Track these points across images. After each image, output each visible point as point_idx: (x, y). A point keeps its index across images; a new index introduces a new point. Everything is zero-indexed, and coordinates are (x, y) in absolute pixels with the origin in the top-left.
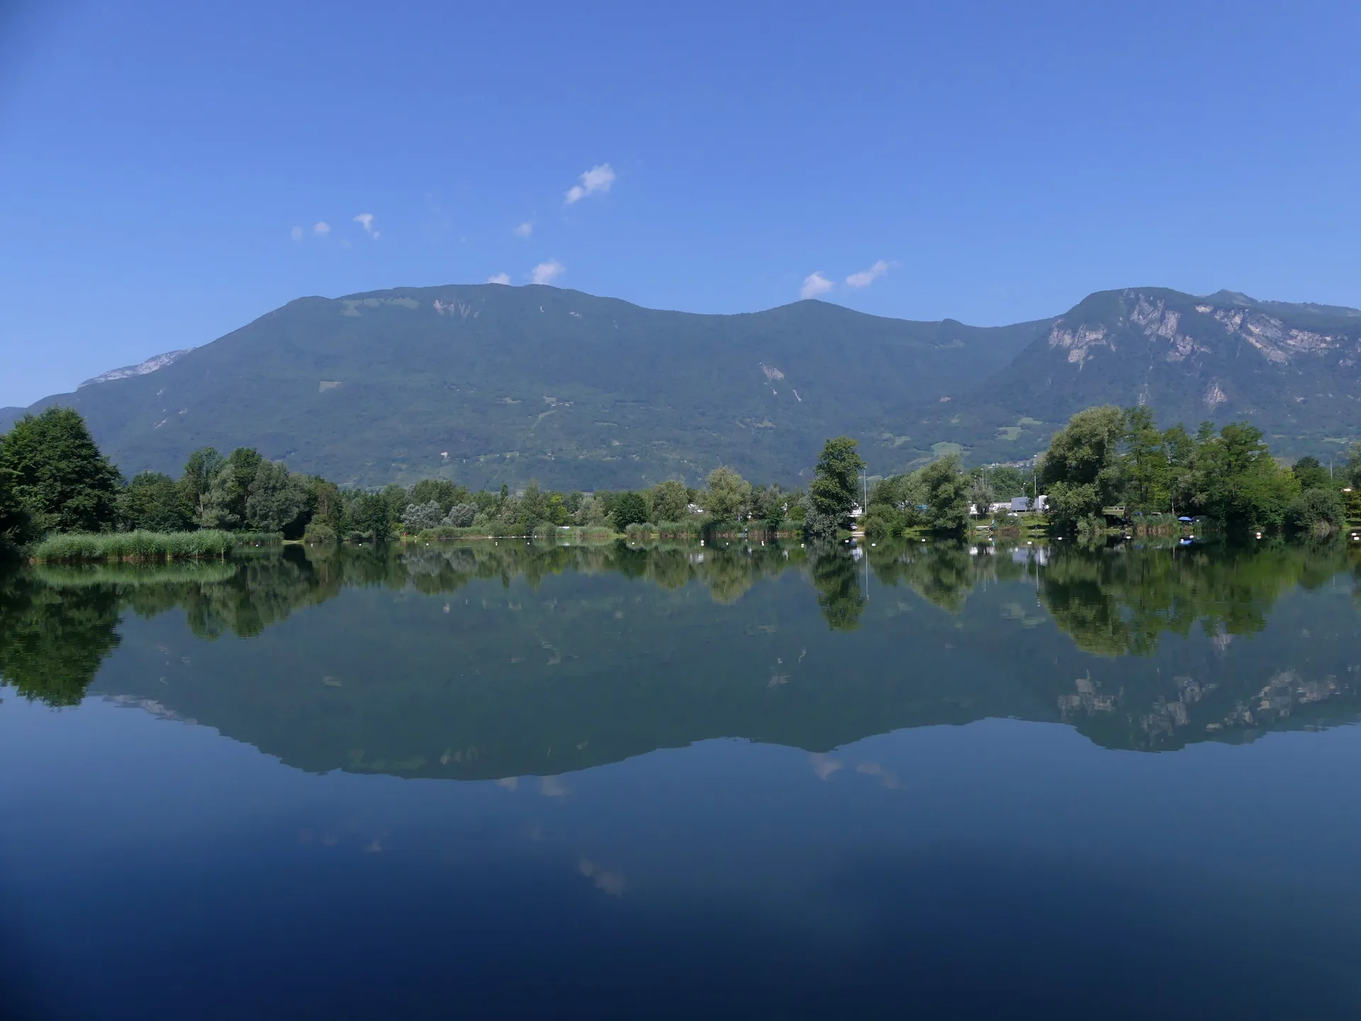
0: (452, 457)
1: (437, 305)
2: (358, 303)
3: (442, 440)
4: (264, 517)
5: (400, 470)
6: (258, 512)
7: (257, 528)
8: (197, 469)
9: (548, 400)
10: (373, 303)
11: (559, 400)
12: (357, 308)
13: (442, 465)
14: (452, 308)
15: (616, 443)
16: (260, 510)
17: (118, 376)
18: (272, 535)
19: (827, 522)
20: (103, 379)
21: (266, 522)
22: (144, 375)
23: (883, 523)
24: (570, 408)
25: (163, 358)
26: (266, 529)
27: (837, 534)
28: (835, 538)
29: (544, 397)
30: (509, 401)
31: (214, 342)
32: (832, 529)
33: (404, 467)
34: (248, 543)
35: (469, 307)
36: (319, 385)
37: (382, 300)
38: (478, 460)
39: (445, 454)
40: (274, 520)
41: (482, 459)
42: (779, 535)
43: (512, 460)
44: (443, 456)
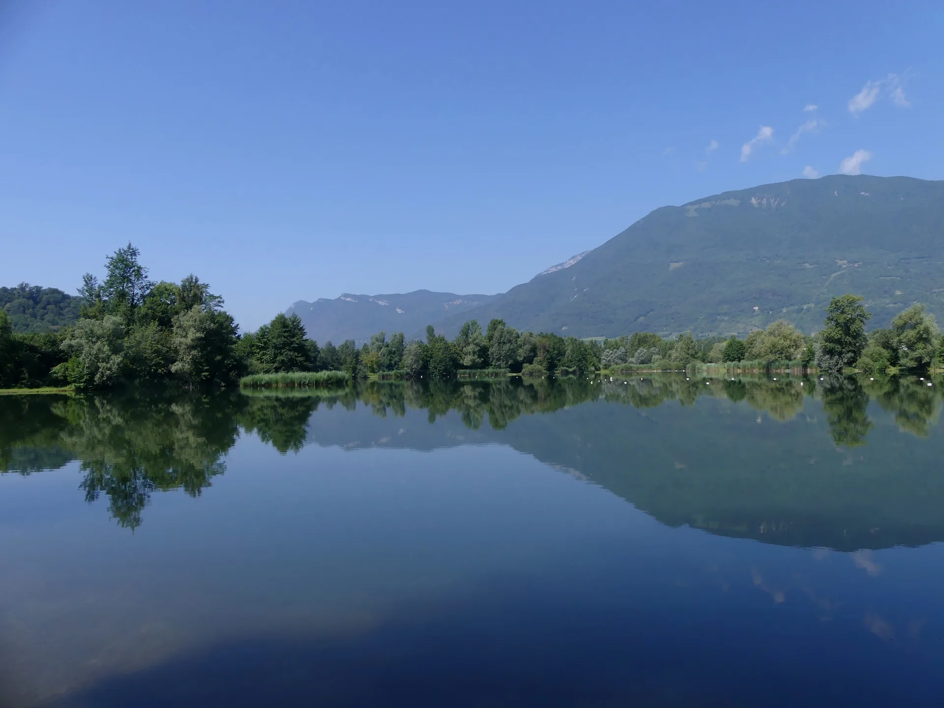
0: (762, 310)
1: (754, 201)
2: (696, 206)
3: (755, 298)
4: (498, 360)
5: (723, 320)
6: (495, 357)
7: (495, 366)
8: (466, 332)
9: (840, 262)
10: (706, 205)
11: (848, 262)
12: (696, 210)
13: (754, 316)
14: (764, 201)
15: (898, 293)
16: (496, 356)
17: (554, 270)
18: (503, 370)
19: (833, 361)
20: (546, 273)
21: (499, 363)
22: (568, 268)
23: (872, 363)
24: (859, 267)
25: (578, 257)
26: (499, 367)
27: (843, 371)
28: (841, 374)
29: (837, 261)
30: (807, 265)
31: (605, 244)
32: (839, 366)
33: (726, 318)
34: (488, 375)
35: (778, 199)
36: (669, 265)
37: (713, 202)
38: (781, 312)
39: (756, 308)
40: (503, 361)
41: (784, 310)
42: (809, 371)
43: (808, 310)
44: (755, 310)
